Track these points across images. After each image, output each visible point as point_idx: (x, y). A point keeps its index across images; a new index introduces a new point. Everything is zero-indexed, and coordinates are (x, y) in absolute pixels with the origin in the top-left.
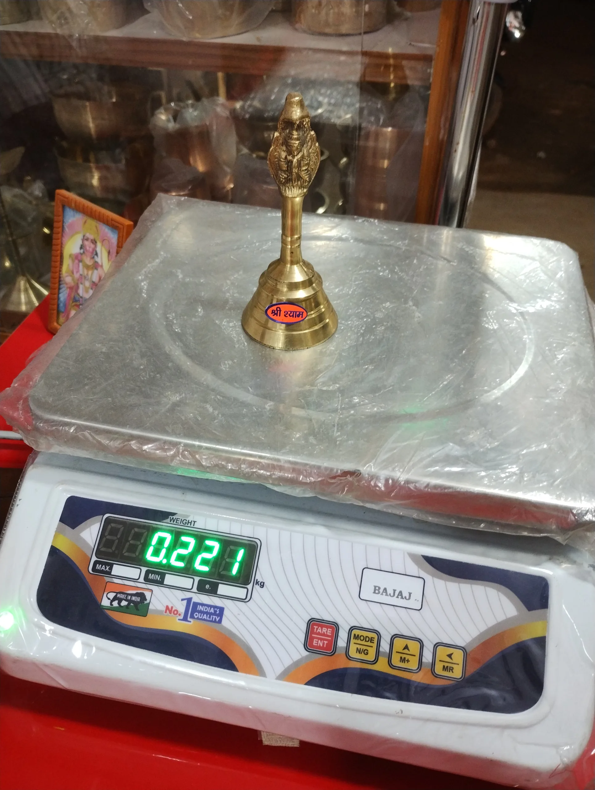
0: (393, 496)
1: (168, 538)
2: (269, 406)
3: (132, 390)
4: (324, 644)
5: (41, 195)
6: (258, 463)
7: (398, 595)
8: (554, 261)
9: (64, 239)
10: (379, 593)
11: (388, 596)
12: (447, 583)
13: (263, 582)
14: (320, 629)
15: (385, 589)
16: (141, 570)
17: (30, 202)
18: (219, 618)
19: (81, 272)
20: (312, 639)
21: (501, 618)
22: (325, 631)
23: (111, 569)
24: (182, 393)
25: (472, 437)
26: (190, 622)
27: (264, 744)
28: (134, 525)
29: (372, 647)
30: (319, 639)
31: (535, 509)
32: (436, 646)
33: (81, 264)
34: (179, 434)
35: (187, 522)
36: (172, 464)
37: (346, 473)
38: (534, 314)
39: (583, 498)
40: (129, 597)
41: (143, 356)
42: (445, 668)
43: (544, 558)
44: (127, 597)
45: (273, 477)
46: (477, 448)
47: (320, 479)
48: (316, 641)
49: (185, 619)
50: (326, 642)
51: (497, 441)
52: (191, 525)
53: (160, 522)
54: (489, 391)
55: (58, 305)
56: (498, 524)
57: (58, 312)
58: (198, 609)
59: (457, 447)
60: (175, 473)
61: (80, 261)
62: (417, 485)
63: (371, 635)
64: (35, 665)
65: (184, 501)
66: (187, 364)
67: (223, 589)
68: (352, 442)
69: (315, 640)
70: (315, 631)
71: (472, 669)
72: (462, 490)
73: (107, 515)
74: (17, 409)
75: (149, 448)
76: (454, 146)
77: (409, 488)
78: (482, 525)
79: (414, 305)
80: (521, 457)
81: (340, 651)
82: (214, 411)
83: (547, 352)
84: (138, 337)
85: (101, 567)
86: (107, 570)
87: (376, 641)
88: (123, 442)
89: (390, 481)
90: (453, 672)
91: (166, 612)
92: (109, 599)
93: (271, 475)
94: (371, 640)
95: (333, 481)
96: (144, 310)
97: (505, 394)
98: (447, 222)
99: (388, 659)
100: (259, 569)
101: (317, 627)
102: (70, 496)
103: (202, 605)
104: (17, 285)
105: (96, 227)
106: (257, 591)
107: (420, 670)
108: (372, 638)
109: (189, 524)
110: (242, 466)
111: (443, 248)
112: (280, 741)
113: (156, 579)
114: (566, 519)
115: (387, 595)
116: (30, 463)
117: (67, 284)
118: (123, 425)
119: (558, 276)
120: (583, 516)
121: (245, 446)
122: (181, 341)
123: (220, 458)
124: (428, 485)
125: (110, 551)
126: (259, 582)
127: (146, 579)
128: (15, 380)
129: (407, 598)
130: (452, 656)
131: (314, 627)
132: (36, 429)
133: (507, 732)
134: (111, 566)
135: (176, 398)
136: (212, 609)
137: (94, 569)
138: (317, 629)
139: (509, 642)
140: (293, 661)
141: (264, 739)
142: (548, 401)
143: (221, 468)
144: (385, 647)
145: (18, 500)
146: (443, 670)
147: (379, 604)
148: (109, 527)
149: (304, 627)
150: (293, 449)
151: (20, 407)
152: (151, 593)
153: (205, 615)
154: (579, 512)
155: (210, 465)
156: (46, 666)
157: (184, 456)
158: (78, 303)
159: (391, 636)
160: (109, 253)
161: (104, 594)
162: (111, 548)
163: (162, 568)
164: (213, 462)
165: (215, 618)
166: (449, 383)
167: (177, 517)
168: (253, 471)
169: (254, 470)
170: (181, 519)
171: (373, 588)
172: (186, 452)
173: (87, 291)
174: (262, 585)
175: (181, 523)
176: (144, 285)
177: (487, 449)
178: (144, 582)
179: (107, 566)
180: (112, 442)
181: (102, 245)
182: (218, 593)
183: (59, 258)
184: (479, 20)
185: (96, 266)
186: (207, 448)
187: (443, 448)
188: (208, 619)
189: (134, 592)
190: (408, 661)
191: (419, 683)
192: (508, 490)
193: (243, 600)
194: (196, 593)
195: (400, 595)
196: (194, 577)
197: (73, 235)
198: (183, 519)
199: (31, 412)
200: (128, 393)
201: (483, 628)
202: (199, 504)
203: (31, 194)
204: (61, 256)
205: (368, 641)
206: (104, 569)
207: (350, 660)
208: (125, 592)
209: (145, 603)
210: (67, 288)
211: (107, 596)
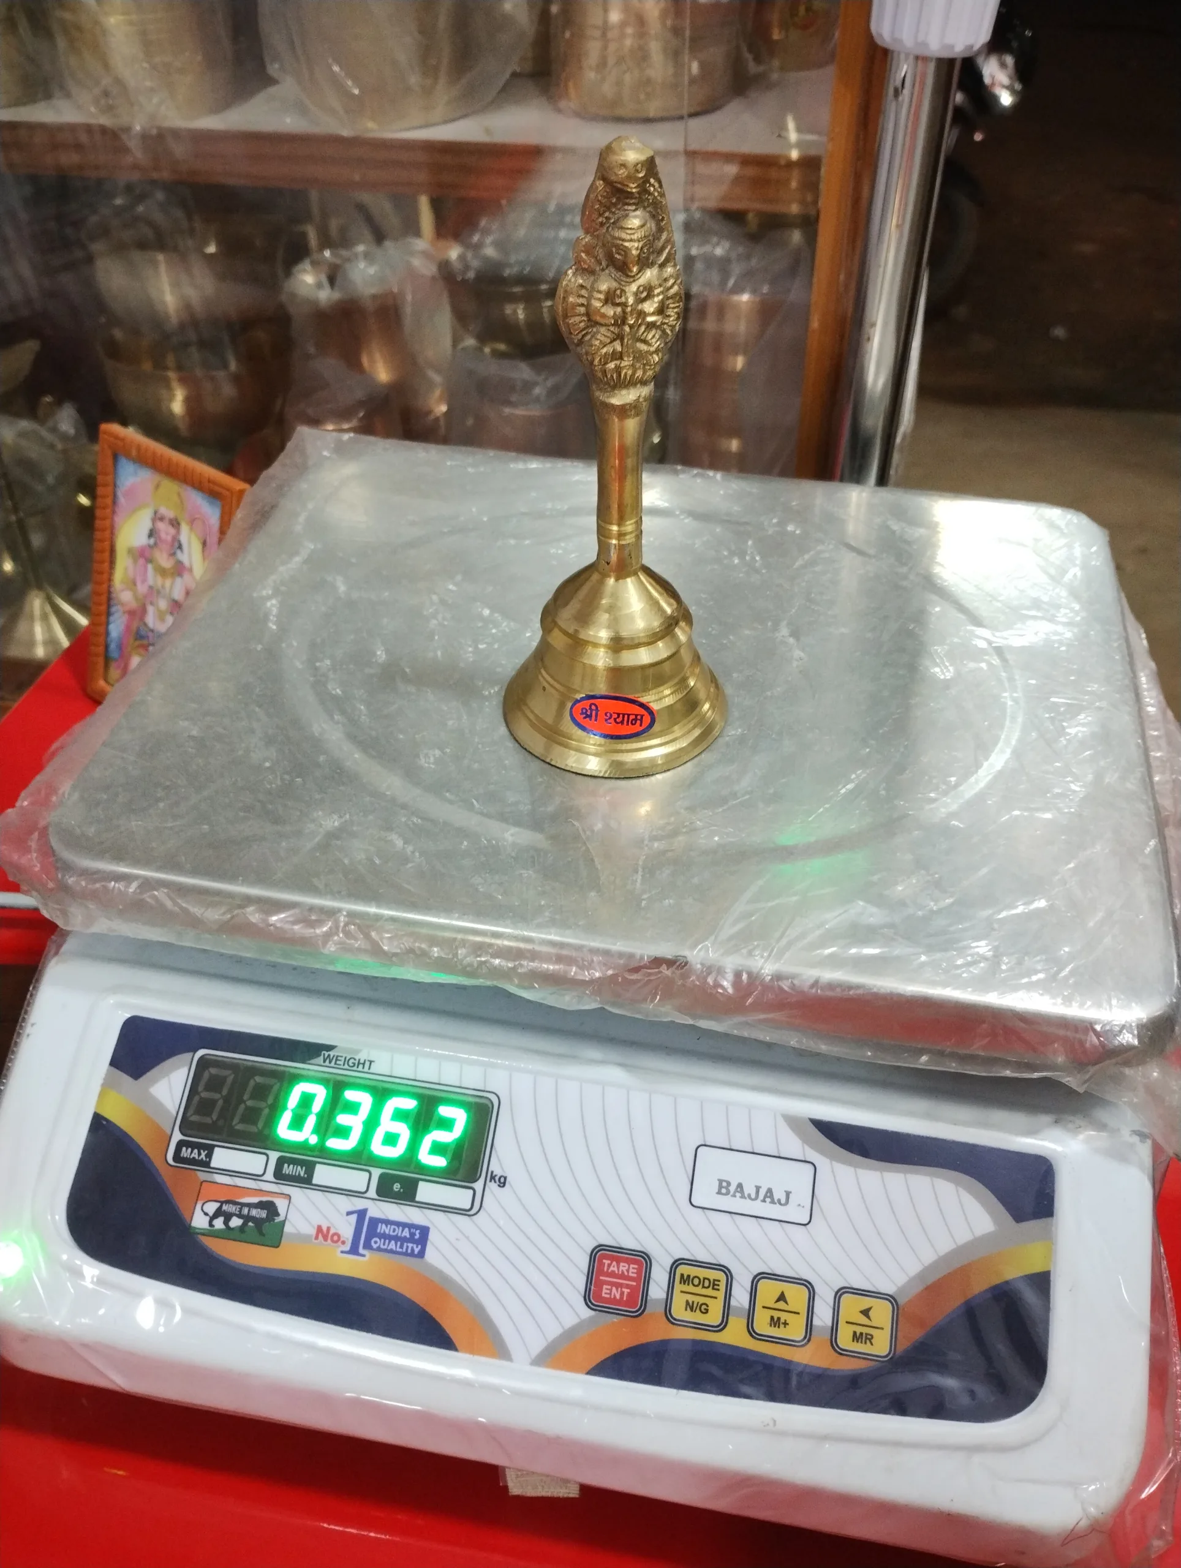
0: (751, 1004)
1: (320, 1094)
2: (512, 835)
3: (248, 809)
4: (622, 1293)
5: (72, 431)
6: (490, 945)
7: (766, 1196)
8: (1060, 548)
9: (116, 519)
10: (728, 1193)
11: (745, 1198)
12: (860, 1171)
13: (504, 1175)
14: (616, 1266)
15: (740, 1186)
16: (267, 1156)
17: (51, 447)
18: (419, 1247)
19: (151, 581)
20: (600, 1285)
21: (963, 1237)
22: (625, 1269)
23: (210, 1155)
24: (345, 814)
25: (900, 889)
26: (363, 1256)
27: (510, 1494)
28: (253, 1071)
29: (716, 1298)
30: (612, 1284)
32: (840, 1293)
33: (150, 566)
34: (339, 892)
35: (357, 1062)
36: (326, 951)
37: (657, 962)
38: (1023, 650)
39: (1114, 1002)
41: (269, 741)
43: (1046, 1119)
44: (241, 1209)
45: (519, 971)
46: (911, 911)
47: (609, 973)
48: (607, 1289)
49: (354, 1250)
50: (626, 1291)
51: (951, 897)
52: (363, 1068)
53: (303, 1063)
54: (934, 800)
55: (107, 647)
56: (954, 1056)
57: (107, 660)
58: (378, 1231)
59: (874, 910)
60: (331, 968)
61: (149, 560)
62: (796, 982)
63: (713, 1275)
64: (63, 1345)
65: (349, 1021)
66: (355, 758)
67: (426, 1191)
68: (671, 901)
69: (605, 1287)
70: (605, 1269)
71: (909, 1338)
72: (882, 991)
73: (201, 1052)
74: (28, 850)
75: (281, 920)
77: (781, 989)
78: (924, 1058)
79: (790, 636)
80: (996, 926)
81: (655, 1308)
82: (406, 846)
83: (1048, 723)
84: (260, 706)
85: (192, 1152)
86: (202, 1159)
87: (722, 1286)
88: (230, 911)
89: (745, 977)
90: (872, 1344)
91: (317, 1238)
92: (206, 1214)
93: (514, 969)
94: (714, 1284)
95: (634, 977)
96: (272, 654)
97: (967, 805)
98: (856, 476)
99: (746, 1321)
100: (496, 1152)
101: (609, 1262)
102: (129, 1016)
103: (387, 1222)
104: (27, 609)
105: (179, 495)
106: (492, 1192)
107: (809, 1340)
108: (714, 1280)
109: (361, 1066)
110: (459, 952)
111: (850, 527)
112: (543, 1487)
113: (297, 1174)
114: (1082, 1043)
115: (743, 1197)
116: (52, 952)
117: (123, 605)
118: (232, 878)
119: (1069, 576)
120: (1115, 1036)
121: (463, 915)
122: (343, 712)
123: (417, 937)
124: (816, 983)
125: (208, 1120)
126: (496, 1176)
127: (279, 1175)
128: (23, 794)
129: (783, 1201)
130: (871, 1313)
131: (604, 1261)
132: (64, 888)
133: (977, 1458)
134: (210, 1150)
135: (333, 822)
136: (407, 1230)
137: (177, 1157)
138: (609, 1265)
139: (979, 1286)
140: (563, 1327)
141: (510, 1484)
142: (1048, 815)
143: (420, 957)
144: (740, 1297)
145: (29, 1025)
146: (853, 1341)
147: (727, 1215)
148: (206, 1075)
149: (584, 1262)
150: (557, 917)
151: (33, 844)
152: (287, 1202)
153: (393, 1242)
154: (1108, 1028)
155: (399, 951)
156: (85, 1345)
157: (348, 934)
158: (145, 642)
159: (753, 1276)
160: (204, 544)
161: (196, 1203)
162: (209, 1114)
163: (309, 1153)
164: (403, 944)
165: (412, 1248)
166: (857, 786)
167: (336, 1054)
168: (481, 961)
169: (483, 959)
170: (345, 1058)
171: (717, 1183)
172: (353, 927)
173: (161, 617)
174: (502, 1182)
175: (344, 1065)
176: (273, 605)
177: (932, 911)
178: (273, 1179)
179: (202, 1151)
180: (209, 910)
181: (191, 529)
182: (418, 1198)
183: (107, 554)
184: (906, 92)
185: (179, 569)
186: (393, 919)
187: (845, 911)
188: (399, 1250)
189: (255, 1200)
190: (785, 1324)
191: (806, 1365)
192: (970, 989)
193: (468, 1213)
194: (373, 1199)
195: (769, 1197)
196: (371, 1169)
197: (134, 511)
198: (347, 1059)
199: (54, 856)
200: (242, 814)
201: (929, 1257)
202: (377, 1027)
203: (54, 430)
204: (112, 551)
205: (709, 1287)
206: (196, 1157)
207: (674, 1324)
208: (237, 1200)
209: (276, 1221)
210: (124, 613)
211: (202, 1210)
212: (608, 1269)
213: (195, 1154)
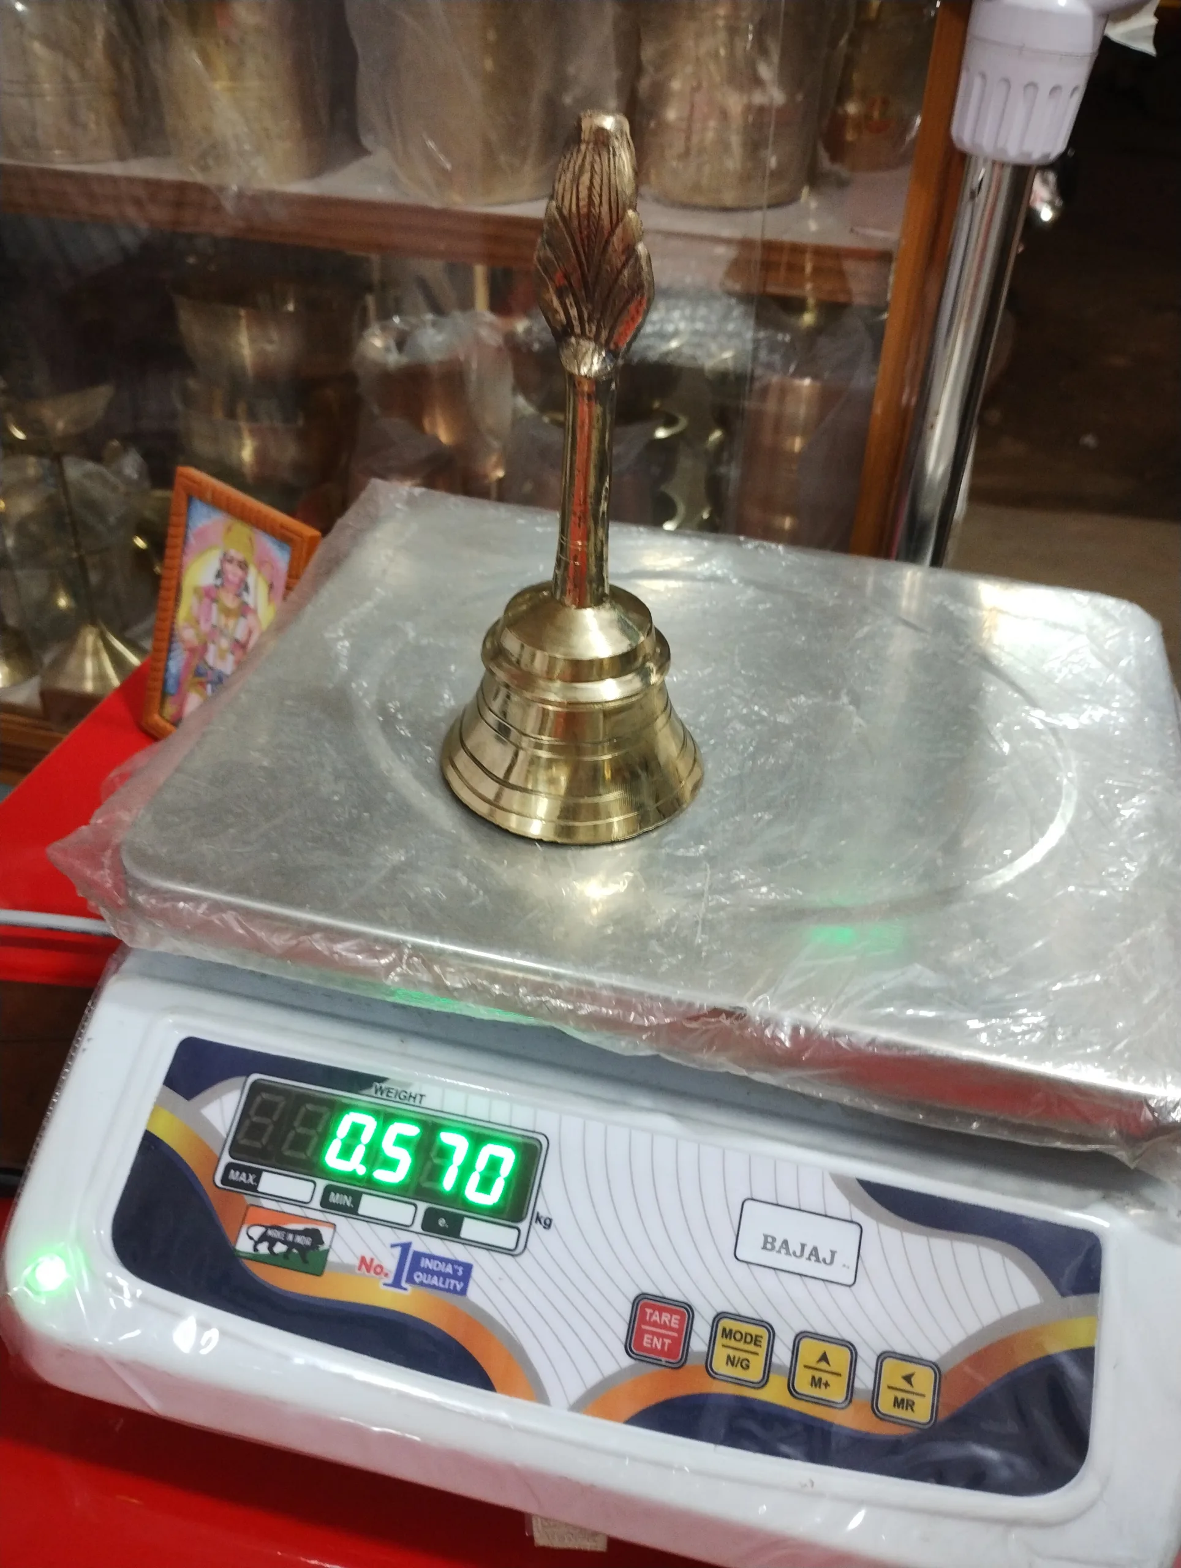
0: (806, 1060)
1: (369, 1125)
3: (317, 840)
4: (663, 1344)
5: (135, 476)
6: (552, 986)
7: (811, 1254)
8: (1114, 637)
9: (185, 559)
10: (773, 1249)
11: (790, 1255)
12: (906, 1235)
13: (550, 1217)
14: (658, 1317)
15: (785, 1242)
16: (315, 1183)
17: (114, 489)
18: (462, 1284)
19: (214, 621)
20: (641, 1333)
21: (1009, 1308)
22: (667, 1319)
23: (257, 1180)
24: (411, 850)
25: (957, 956)
26: (405, 1289)
27: (535, 1545)
28: (304, 1098)
29: (757, 1354)
30: (653, 1334)
31: (1077, 1097)
32: (882, 1357)
33: (215, 607)
34: (404, 925)
35: (408, 1096)
36: (388, 982)
37: (716, 1012)
38: (1077, 733)
39: (1169, 1079)
41: (338, 777)
42: (898, 1403)
43: (1093, 1194)
44: (286, 1236)
45: (579, 1013)
46: (967, 977)
47: (668, 1020)
48: (648, 1338)
49: (396, 1284)
50: (667, 1341)
51: (1008, 966)
52: (414, 1101)
53: (356, 1093)
54: (989, 872)
55: (164, 682)
56: (1005, 1124)
57: (164, 695)
58: (422, 1265)
59: (931, 974)
60: (390, 999)
61: (214, 600)
62: (853, 1040)
63: (755, 1330)
64: (100, 1362)
65: (402, 1054)
67: (471, 1228)
68: (730, 954)
69: (646, 1336)
70: (648, 1318)
71: (951, 1407)
72: (939, 1054)
73: (255, 1077)
74: (100, 866)
75: (344, 949)
76: (930, 418)
77: (837, 1044)
78: (975, 1125)
79: (851, 703)
80: (1051, 997)
81: (696, 1361)
82: (471, 884)
83: (1102, 804)
85: (240, 1175)
86: (249, 1183)
87: (764, 1344)
88: (295, 937)
89: (802, 1031)
90: (912, 1410)
91: (360, 1268)
92: (251, 1238)
93: (574, 1011)
94: (756, 1340)
95: (694, 1025)
96: (343, 693)
97: (1022, 877)
98: (912, 556)
99: (787, 1379)
100: (543, 1193)
101: (651, 1311)
102: (185, 1036)
103: (431, 1257)
104: (80, 642)
105: (250, 539)
106: (537, 1233)
107: (850, 1403)
108: (756, 1336)
109: (412, 1099)
110: (520, 991)
111: (904, 603)
112: (569, 1538)
113: (343, 1203)
114: (1136, 1118)
115: (788, 1253)
116: (113, 969)
117: (183, 641)
118: (300, 905)
119: (1123, 663)
120: (1169, 1113)
121: (525, 954)
122: (411, 752)
123: (479, 973)
124: (872, 1042)
125: (257, 1145)
126: (541, 1217)
127: (325, 1203)
129: (828, 1261)
130: (913, 1380)
131: (646, 1310)
132: (133, 905)
133: (1014, 1534)
134: (258, 1174)
135: (399, 857)
136: (449, 1265)
137: (225, 1179)
138: (651, 1315)
139: (1024, 1357)
140: (602, 1375)
141: (536, 1535)
142: (1103, 893)
143: (480, 993)
144: (782, 1355)
145: (85, 1039)
146: (894, 1406)
147: (772, 1271)
148: (258, 1100)
149: (626, 1310)
150: (619, 962)
151: (106, 861)
152: (332, 1230)
153: (435, 1278)
154: (1162, 1104)
155: (461, 986)
156: (122, 1364)
157: (411, 966)
158: (203, 679)
159: (795, 1335)
160: (271, 587)
161: (241, 1227)
162: (259, 1139)
163: (358, 1184)
164: (466, 980)
165: (455, 1286)
168: (541, 1001)
169: (543, 999)
171: (763, 1237)
172: (417, 960)
173: (222, 656)
174: (548, 1224)
176: (343, 646)
177: (987, 979)
178: (319, 1208)
179: (250, 1175)
180: (275, 935)
181: (259, 571)
182: (462, 1236)
183: (172, 594)
184: (982, 195)
185: (244, 610)
186: (457, 955)
187: (903, 973)
188: (441, 1285)
189: (300, 1227)
190: (827, 1385)
191: (847, 1429)
192: (1026, 1057)
193: (511, 1252)
194: (417, 1233)
195: (814, 1255)
196: (418, 1203)
197: (203, 550)
199: (126, 873)
200: (310, 844)
201: (973, 1327)
202: (432, 1061)
203: (119, 473)
204: (178, 589)
205: (750, 1343)
206: (244, 1180)
207: (714, 1378)
208: (283, 1226)
209: (320, 1249)
210: (185, 650)
211: (248, 1234)
212: (650, 1318)
213: (243, 1178)
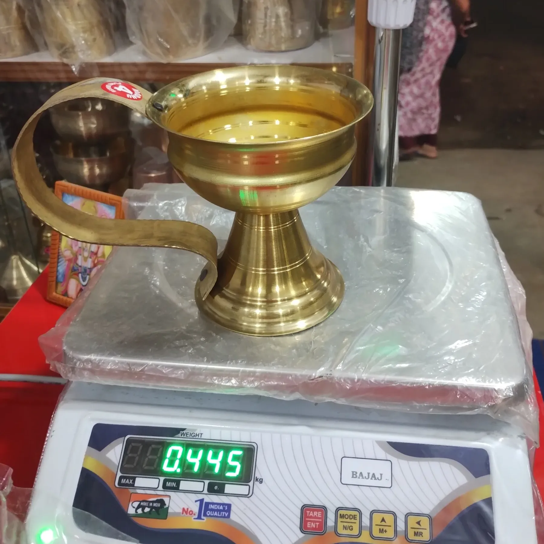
1: (180, 450)
4: (316, 525)
7: (372, 477)
10: (356, 477)
11: (364, 478)
12: (409, 462)
13: (262, 478)
14: (312, 514)
15: (361, 473)
16: (159, 479)
18: (227, 513)
20: (306, 522)
21: (455, 486)
22: (316, 514)
23: (134, 482)
25: (415, 340)
26: (204, 519)
28: (149, 442)
29: (355, 523)
30: (312, 521)
32: (407, 515)
35: (195, 435)
39: (503, 379)
40: (151, 504)
42: (416, 534)
43: (482, 434)
44: (149, 504)
46: (419, 348)
49: (199, 517)
50: (317, 524)
51: (435, 342)
52: (198, 437)
56: (442, 408)
58: (209, 508)
59: (404, 348)
63: (353, 513)
65: (191, 417)
67: (229, 488)
69: (308, 523)
70: (308, 515)
71: (438, 532)
73: (128, 437)
76: (377, 126)
81: (330, 530)
86: (131, 483)
87: (358, 518)
90: (422, 536)
91: (183, 513)
92: (134, 507)
94: (354, 517)
99: (369, 532)
100: (257, 468)
101: (309, 512)
102: (95, 424)
103: (213, 504)
105: (95, 206)
106: (257, 486)
107: (397, 537)
108: (354, 515)
109: (197, 436)
113: (173, 486)
117: (65, 257)
125: (132, 466)
126: (258, 479)
127: (165, 487)
129: (379, 479)
130: (421, 523)
131: (307, 511)
134: (134, 479)
136: (221, 506)
137: (120, 483)
138: (309, 513)
139: (464, 506)
144: (366, 521)
146: (415, 536)
148: (130, 446)
149: (298, 513)
152: (169, 498)
153: (216, 512)
158: (77, 272)
159: (370, 512)
161: (129, 503)
162: (133, 464)
163: (177, 476)
165: (224, 514)
167: (186, 432)
170: (190, 434)
171: (352, 473)
174: (261, 482)
175: (190, 436)
178: (162, 489)
179: (130, 480)
182: (225, 492)
187: (394, 349)
188: (219, 515)
189: (155, 499)
190: (386, 531)
193: (247, 496)
194: (206, 494)
195: (374, 477)
196: (205, 481)
198: (191, 433)
201: (442, 496)
202: (204, 419)
205: (352, 519)
206: (128, 482)
207: (340, 536)
208: (148, 500)
209: (165, 507)
210: (66, 260)
211: (132, 506)
213: (127, 482)
